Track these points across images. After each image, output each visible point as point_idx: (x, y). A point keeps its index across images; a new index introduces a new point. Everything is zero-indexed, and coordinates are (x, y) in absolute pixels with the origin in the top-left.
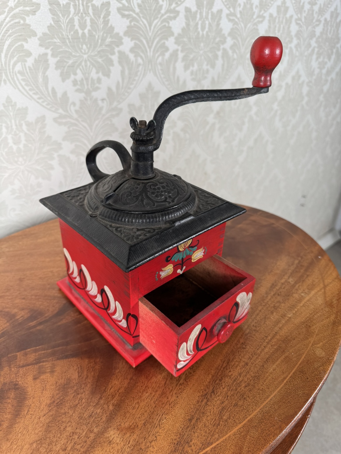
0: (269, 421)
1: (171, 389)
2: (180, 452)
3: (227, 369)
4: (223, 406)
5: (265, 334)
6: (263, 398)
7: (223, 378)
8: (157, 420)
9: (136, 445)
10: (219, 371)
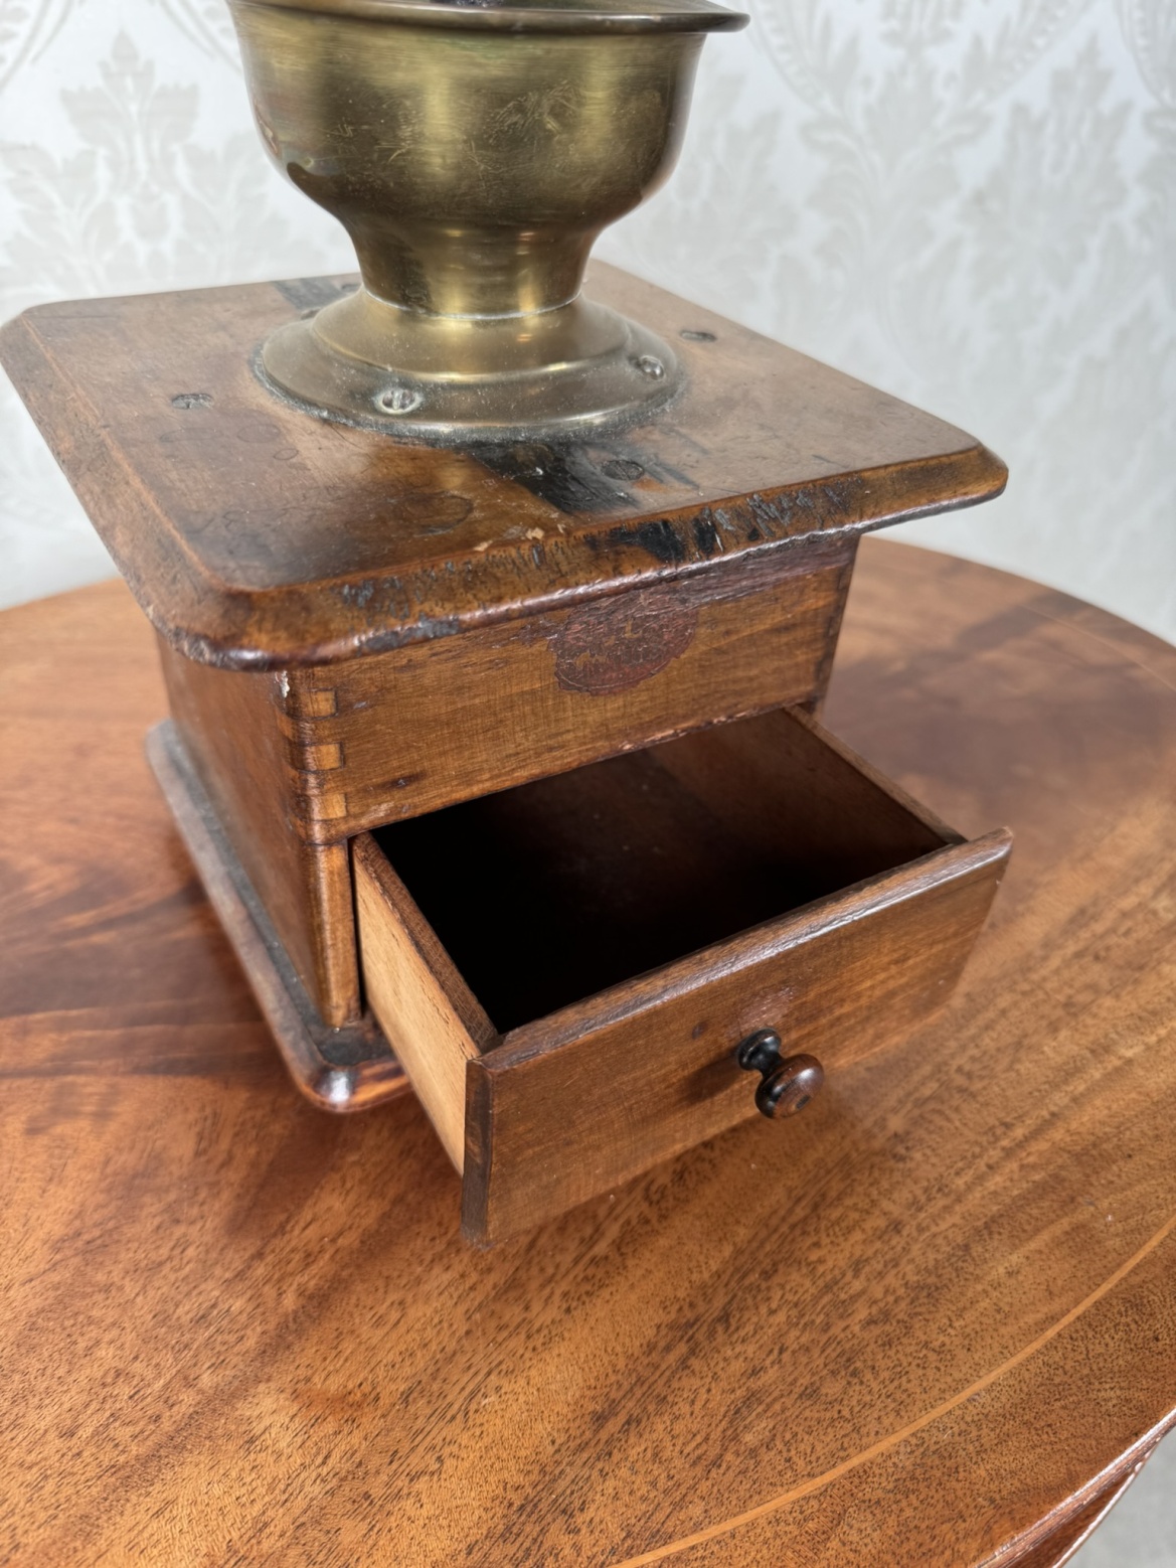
0: (942, 1493)
1: (550, 1271)
2: (527, 1544)
3: (804, 1233)
4: (755, 1387)
5: (1002, 1115)
6: (938, 1385)
7: (781, 1267)
8: (463, 1388)
9: (350, 1477)
10: (769, 1236)
